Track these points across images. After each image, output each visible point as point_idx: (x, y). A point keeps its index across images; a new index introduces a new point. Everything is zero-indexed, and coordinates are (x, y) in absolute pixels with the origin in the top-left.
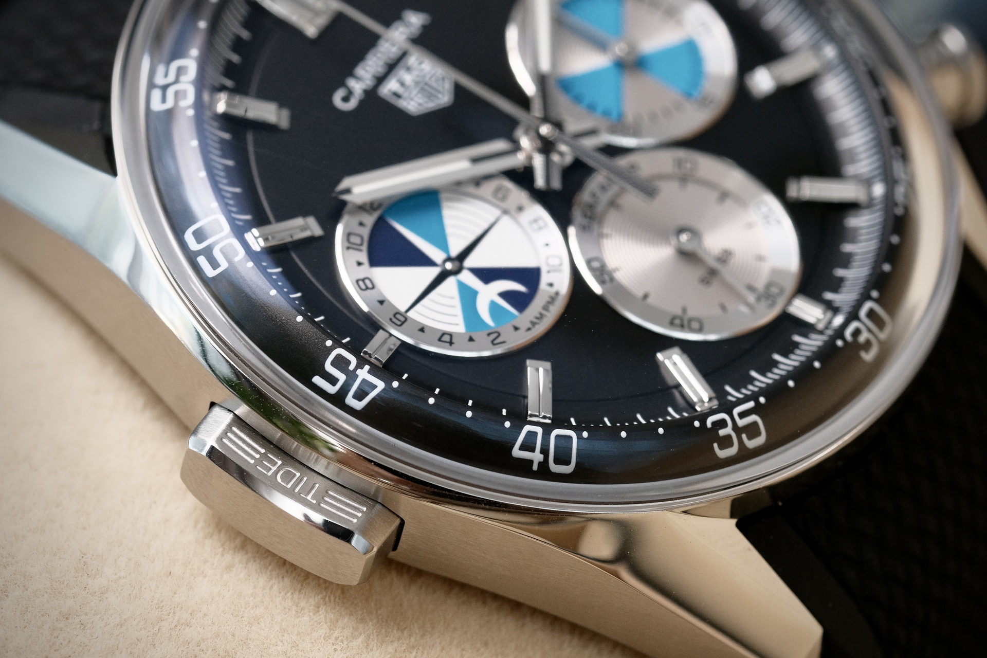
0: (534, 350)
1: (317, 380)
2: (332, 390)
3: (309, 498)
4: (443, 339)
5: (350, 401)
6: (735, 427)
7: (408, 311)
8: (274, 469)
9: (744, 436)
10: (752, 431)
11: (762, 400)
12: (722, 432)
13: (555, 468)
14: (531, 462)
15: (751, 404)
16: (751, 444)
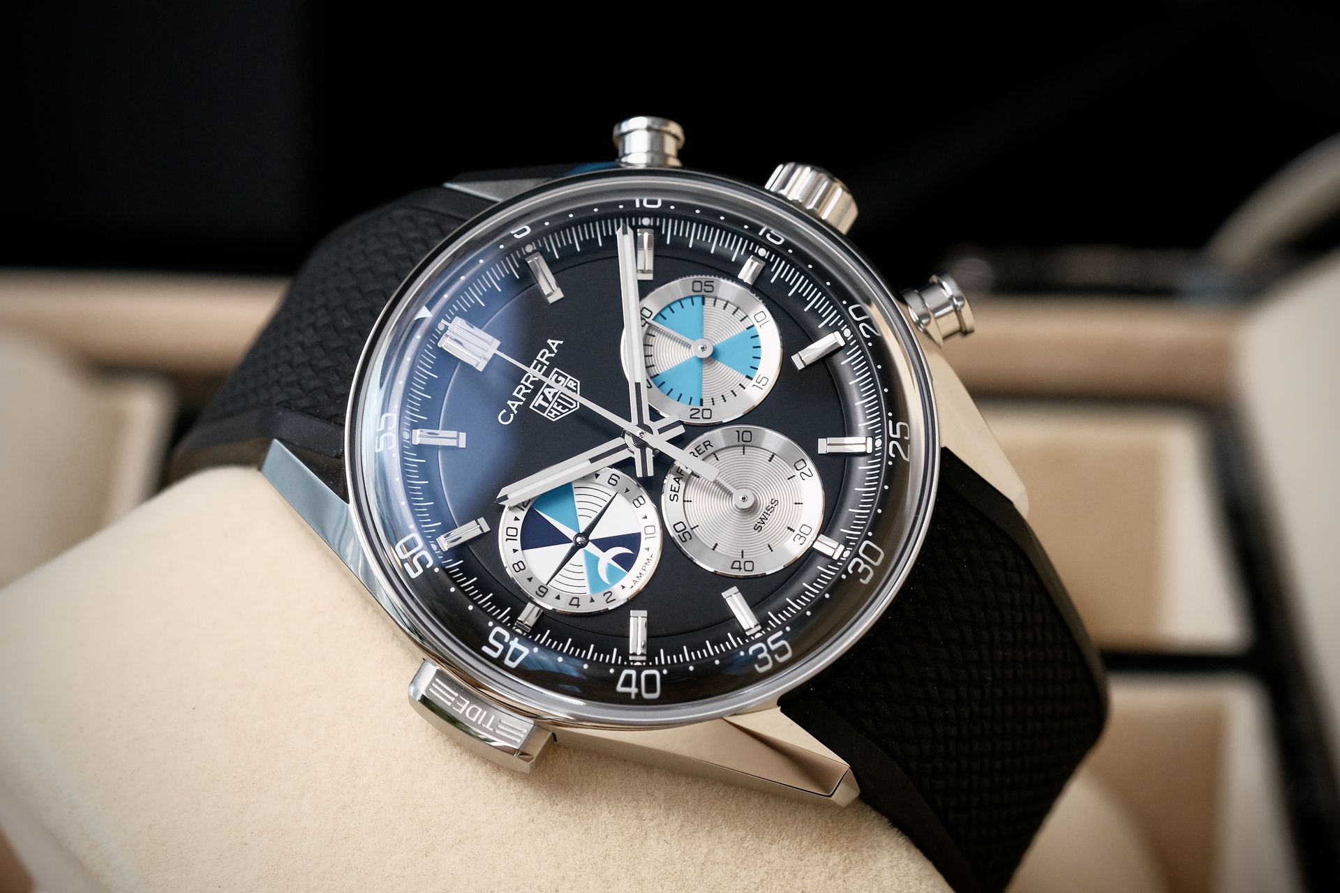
0: (635, 602)
1: (485, 649)
2: (495, 655)
3: (488, 727)
4: (572, 603)
5: (507, 662)
6: (769, 651)
7: (547, 584)
8: (464, 707)
9: (776, 656)
10: (782, 651)
11: (788, 629)
12: (760, 656)
13: (646, 696)
14: (629, 694)
15: (780, 633)
16: (781, 660)
